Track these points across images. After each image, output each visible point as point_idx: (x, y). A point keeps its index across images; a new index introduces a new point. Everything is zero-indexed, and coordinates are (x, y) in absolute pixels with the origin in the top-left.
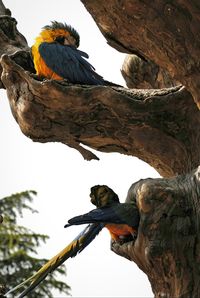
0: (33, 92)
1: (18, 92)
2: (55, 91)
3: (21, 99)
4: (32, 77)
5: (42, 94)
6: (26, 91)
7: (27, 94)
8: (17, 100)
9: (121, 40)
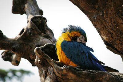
0: (57, 74)
1: (46, 73)
2: (71, 74)
3: (48, 78)
4: (56, 63)
5: (62, 75)
6: (52, 73)
7: (52, 75)
8: (45, 78)
9: (116, 46)
